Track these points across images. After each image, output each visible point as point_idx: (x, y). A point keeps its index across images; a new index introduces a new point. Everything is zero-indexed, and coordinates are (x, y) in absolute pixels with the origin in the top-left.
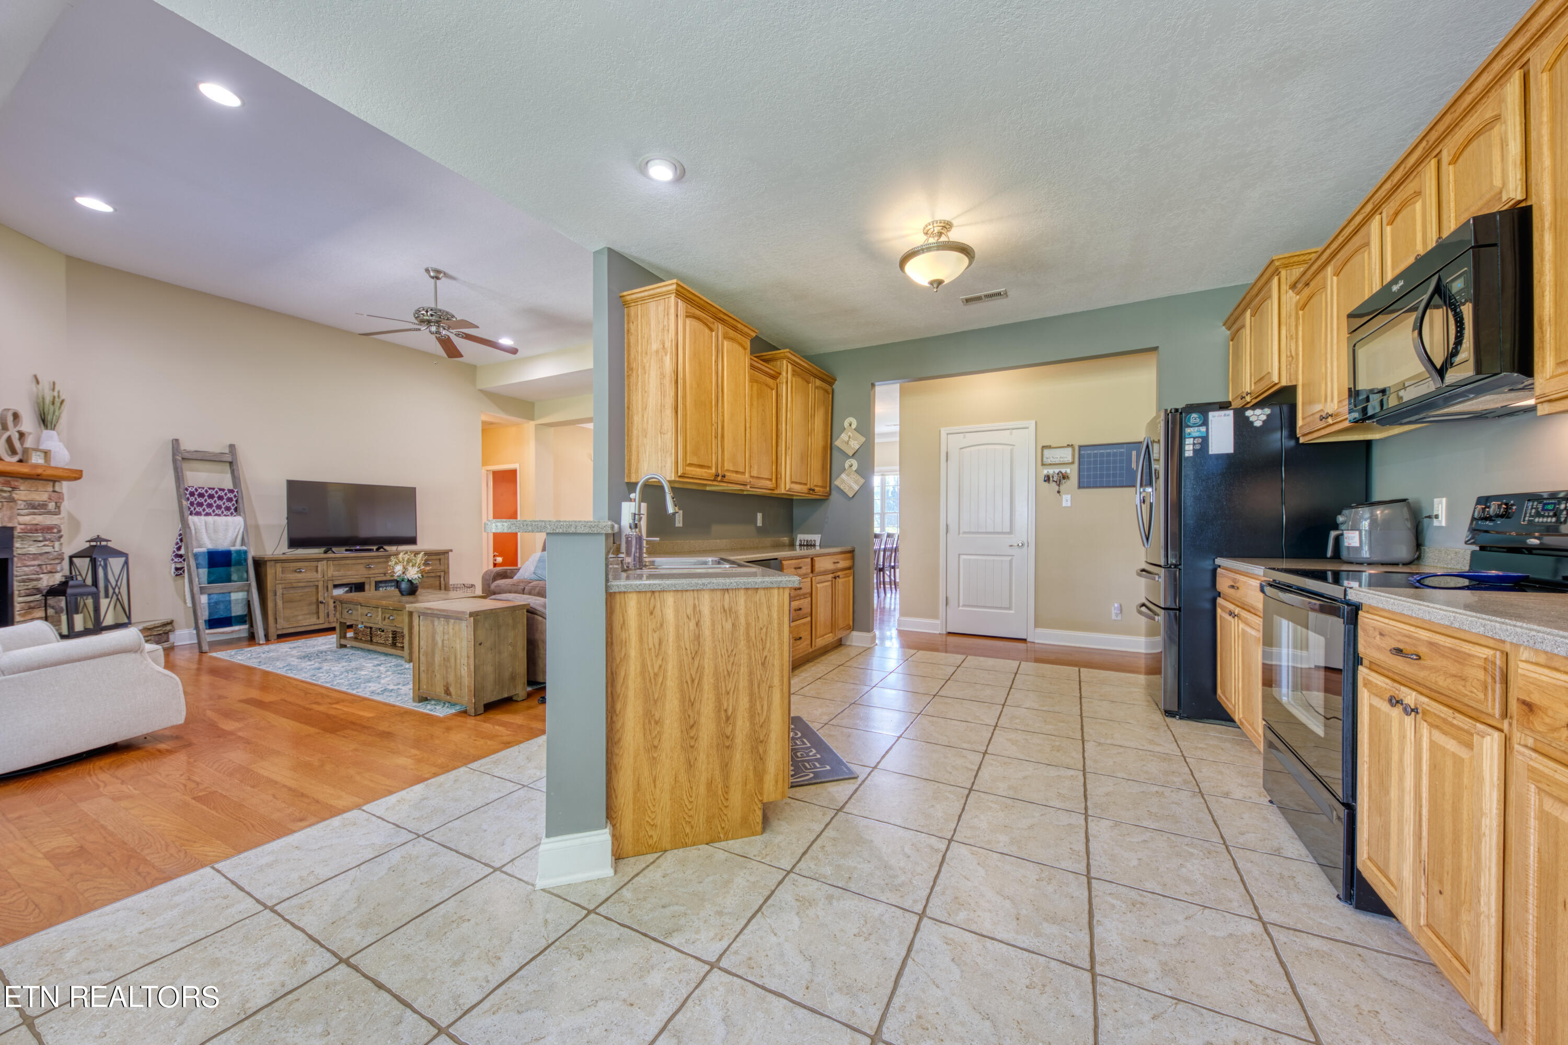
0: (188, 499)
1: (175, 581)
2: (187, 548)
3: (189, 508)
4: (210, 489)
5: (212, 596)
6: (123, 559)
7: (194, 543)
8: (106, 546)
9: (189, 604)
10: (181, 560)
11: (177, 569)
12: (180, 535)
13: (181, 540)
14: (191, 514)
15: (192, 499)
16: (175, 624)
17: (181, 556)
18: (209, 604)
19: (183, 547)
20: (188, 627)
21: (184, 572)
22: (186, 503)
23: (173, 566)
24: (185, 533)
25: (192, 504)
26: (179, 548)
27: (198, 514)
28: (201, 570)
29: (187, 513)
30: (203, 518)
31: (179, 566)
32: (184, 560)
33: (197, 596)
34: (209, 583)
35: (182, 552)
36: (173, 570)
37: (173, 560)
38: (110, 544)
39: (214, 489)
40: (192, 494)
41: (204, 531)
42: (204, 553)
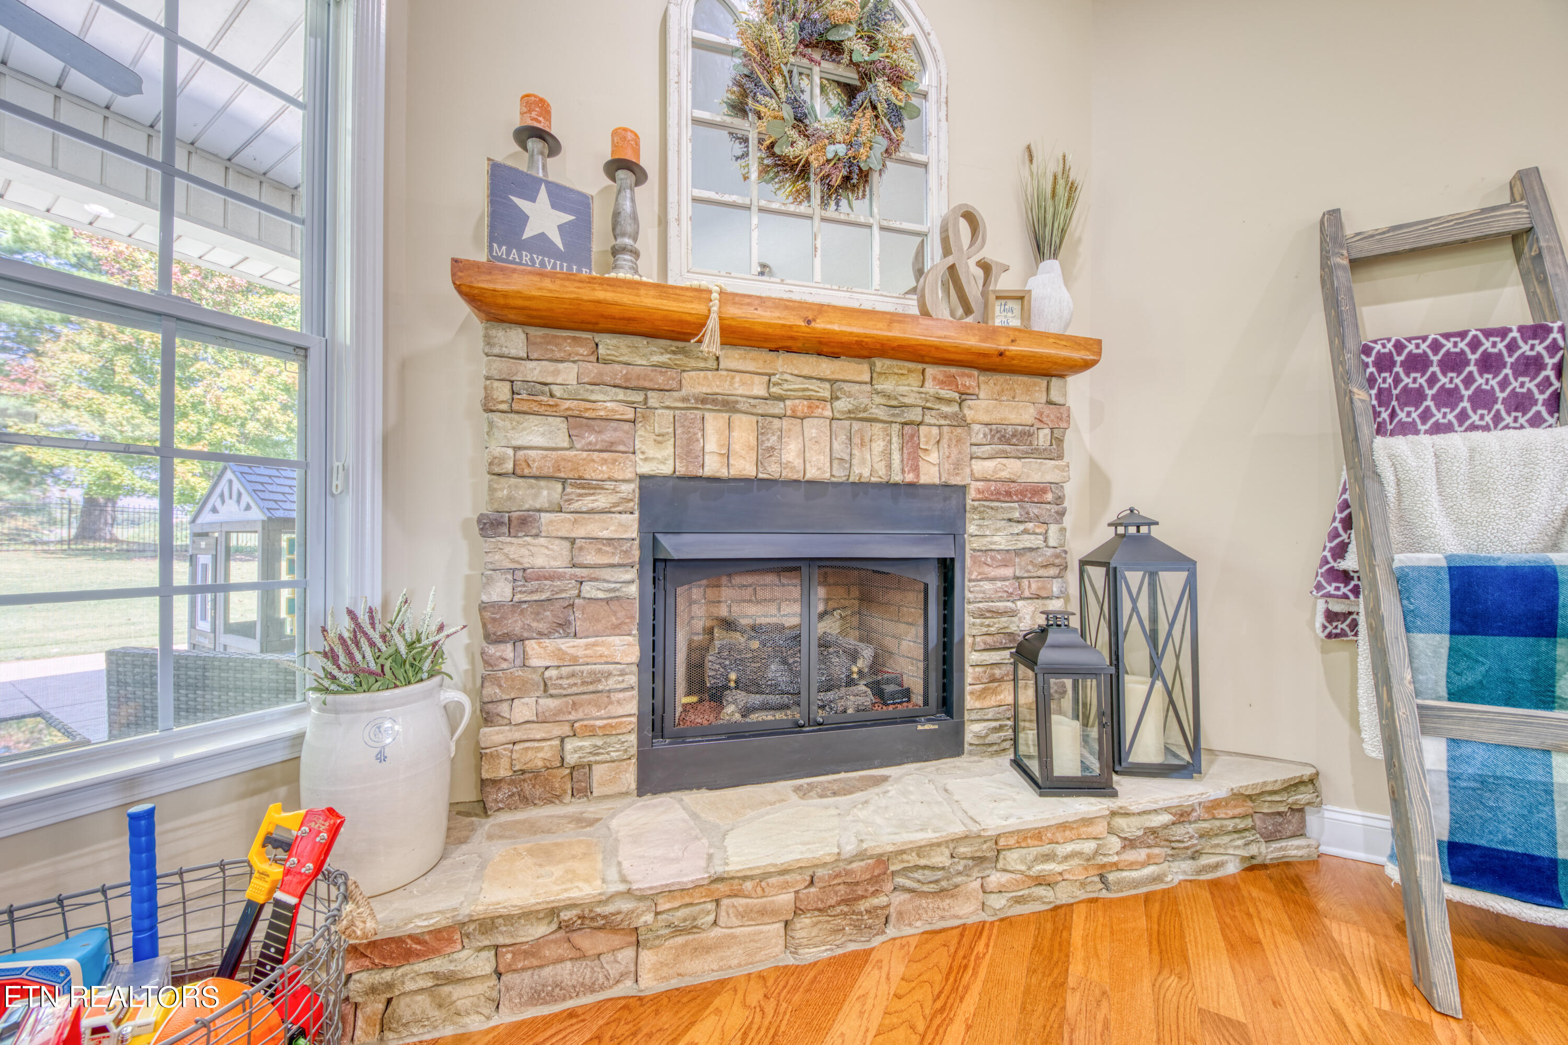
0: (1371, 381)
1: (1324, 651)
2: (1369, 550)
3: (1377, 414)
4: (1447, 336)
5: (1466, 750)
6: (1184, 574)
7: (1395, 534)
8: (1148, 537)
9: (1373, 748)
10: (1344, 590)
11: (1331, 616)
12: (1345, 505)
13: (1348, 523)
14: (1380, 430)
15: (1385, 380)
16: (1321, 782)
17: (1345, 576)
18: (1453, 778)
19: (1352, 548)
20: (1362, 802)
21: (1354, 625)
22: (1363, 397)
23: (1321, 606)
24: (1362, 498)
25: (1383, 397)
26: (1340, 551)
27: (1406, 429)
28: (1422, 640)
29: (1366, 427)
30: (1425, 439)
31: (1338, 607)
32: (1356, 591)
33: (1407, 745)
34: (1453, 696)
35: (1350, 562)
36: (1320, 619)
37: (1319, 587)
38: (1155, 532)
39: (1462, 335)
40: (1384, 363)
41: (1431, 486)
42: (1437, 570)
